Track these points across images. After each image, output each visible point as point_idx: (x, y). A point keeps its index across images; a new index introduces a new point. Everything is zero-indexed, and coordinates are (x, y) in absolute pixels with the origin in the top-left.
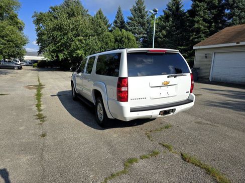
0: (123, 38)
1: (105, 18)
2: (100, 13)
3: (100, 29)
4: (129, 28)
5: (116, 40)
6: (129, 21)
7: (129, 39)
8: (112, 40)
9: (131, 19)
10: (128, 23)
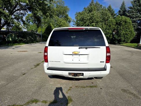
0: (121, 21)
1: (113, 10)
2: (110, 7)
3: (106, 17)
4: (129, 15)
5: (117, 23)
6: (129, 9)
7: (126, 22)
8: (114, 23)
9: (131, 8)
10: (128, 12)
